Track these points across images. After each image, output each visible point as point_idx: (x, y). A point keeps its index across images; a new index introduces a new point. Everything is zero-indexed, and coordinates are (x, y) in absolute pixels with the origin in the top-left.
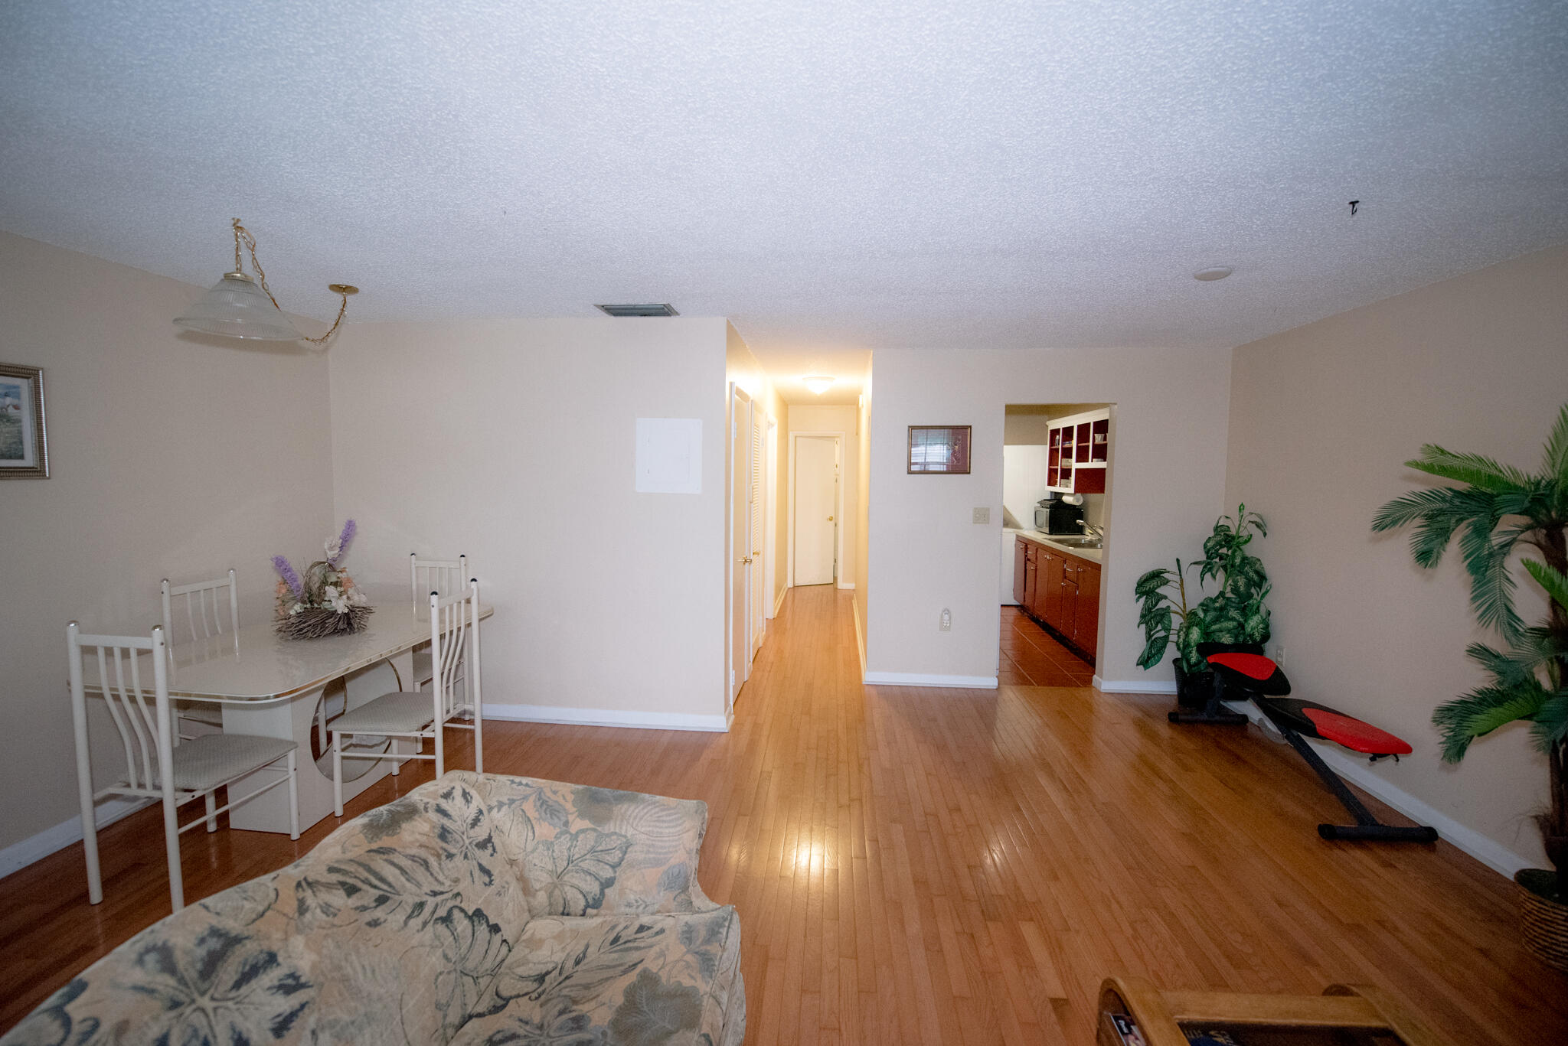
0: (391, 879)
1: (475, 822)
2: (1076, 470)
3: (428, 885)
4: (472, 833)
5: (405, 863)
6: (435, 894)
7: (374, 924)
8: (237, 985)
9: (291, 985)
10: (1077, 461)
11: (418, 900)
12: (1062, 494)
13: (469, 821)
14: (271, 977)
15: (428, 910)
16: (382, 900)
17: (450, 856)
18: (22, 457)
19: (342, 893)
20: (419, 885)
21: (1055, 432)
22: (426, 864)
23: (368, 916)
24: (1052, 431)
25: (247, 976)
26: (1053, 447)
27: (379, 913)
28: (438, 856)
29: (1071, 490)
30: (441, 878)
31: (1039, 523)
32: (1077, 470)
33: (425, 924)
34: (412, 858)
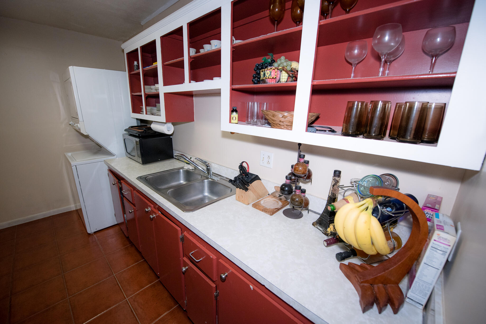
2: (165, 94)
10: (165, 84)
12: (151, 122)
21: (132, 55)
24: (129, 54)
26: (133, 73)
29: (162, 118)
31: (129, 150)
32: (167, 95)
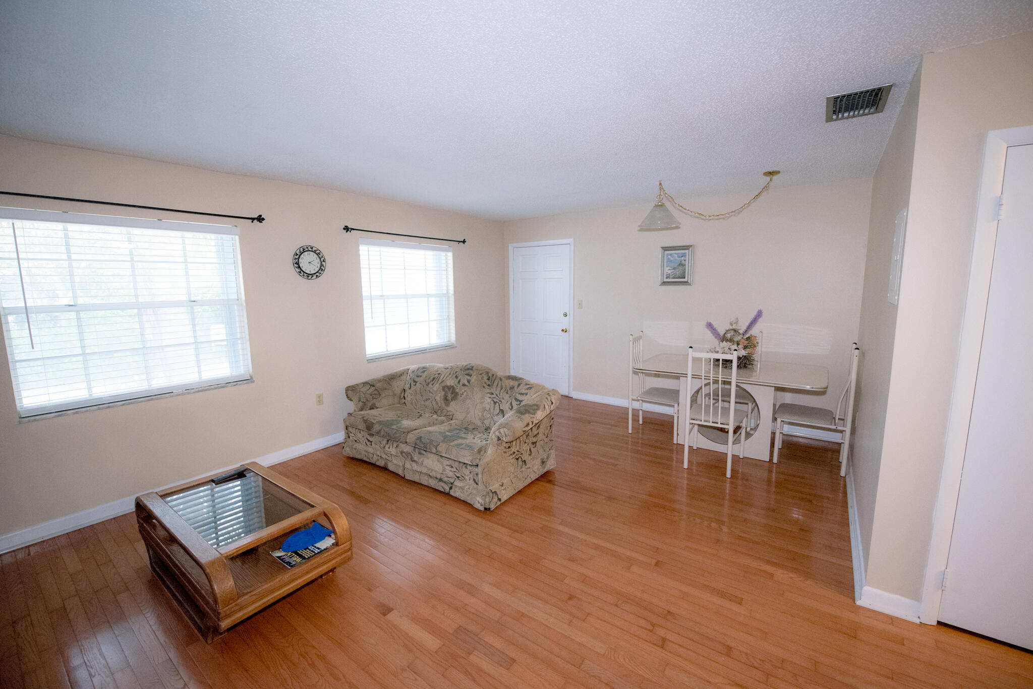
0: (494, 384)
1: (522, 394)
3: (497, 393)
4: (517, 395)
5: (500, 385)
6: (497, 395)
7: (484, 387)
8: (466, 374)
9: (469, 381)
11: (493, 392)
13: (520, 392)
14: (469, 378)
15: (493, 396)
16: (489, 385)
17: (507, 393)
18: (685, 278)
19: (487, 378)
20: (496, 390)
22: (501, 389)
23: (485, 385)
25: (467, 375)
27: (486, 386)
28: (505, 390)
30: (501, 394)
33: (490, 397)
34: (502, 386)
